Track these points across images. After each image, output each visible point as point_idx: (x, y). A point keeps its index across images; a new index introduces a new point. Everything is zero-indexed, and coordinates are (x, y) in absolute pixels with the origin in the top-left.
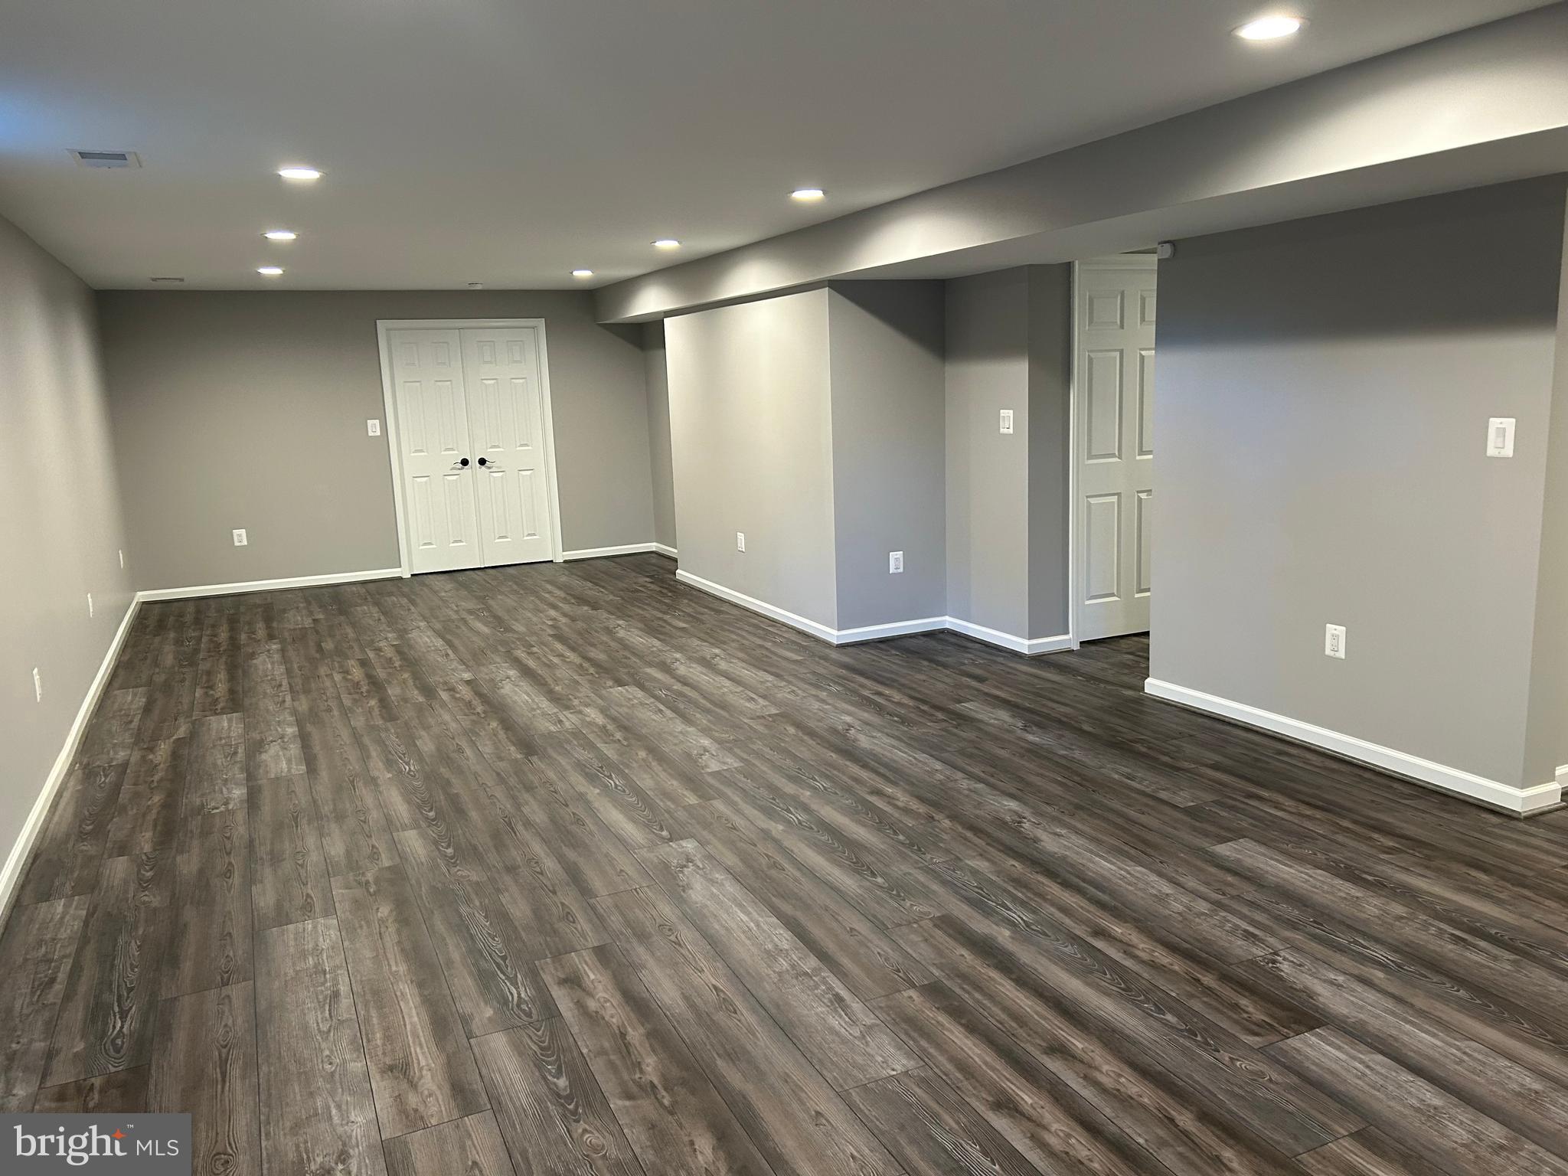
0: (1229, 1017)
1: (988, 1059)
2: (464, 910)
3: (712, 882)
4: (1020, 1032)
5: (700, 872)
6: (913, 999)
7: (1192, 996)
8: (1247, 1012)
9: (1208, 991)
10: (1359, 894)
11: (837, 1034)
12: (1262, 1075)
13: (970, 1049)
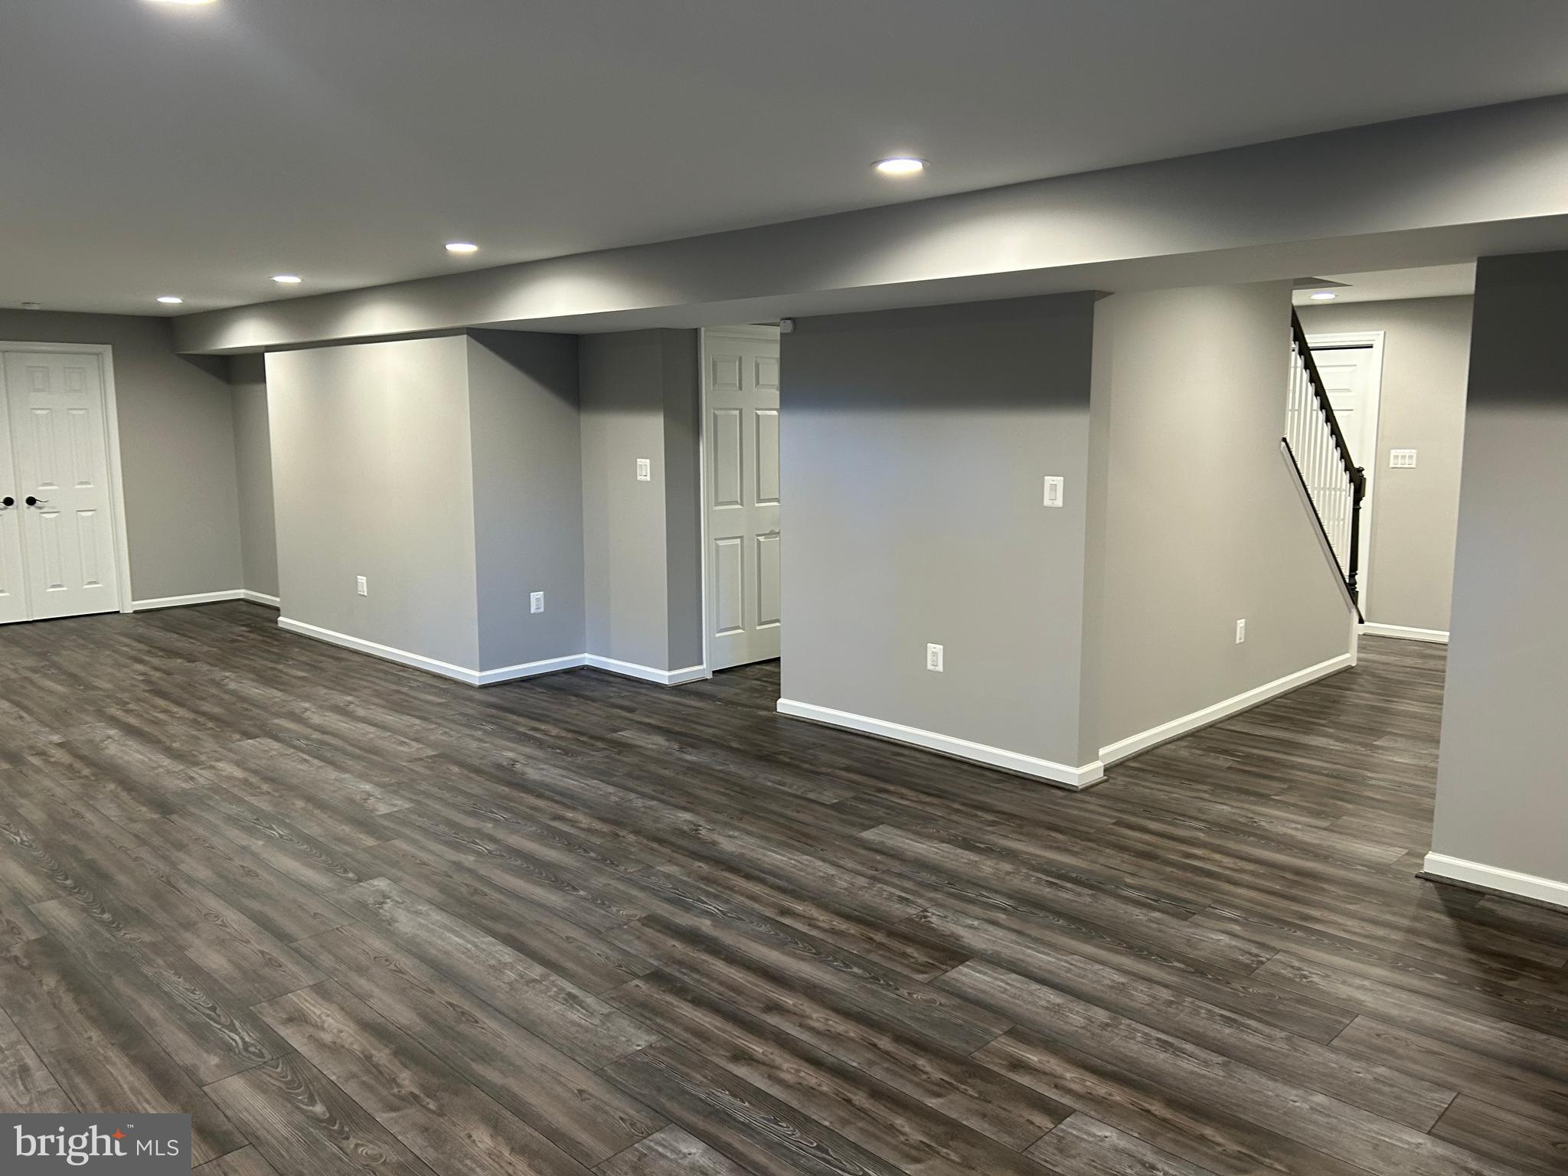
0: (901, 963)
1: (718, 1024)
2: (148, 971)
3: (418, 913)
4: (740, 999)
5: (402, 906)
6: (641, 987)
7: (869, 951)
8: (913, 958)
9: (881, 945)
10: (977, 859)
11: (579, 1025)
12: (934, 1001)
13: (700, 1018)
